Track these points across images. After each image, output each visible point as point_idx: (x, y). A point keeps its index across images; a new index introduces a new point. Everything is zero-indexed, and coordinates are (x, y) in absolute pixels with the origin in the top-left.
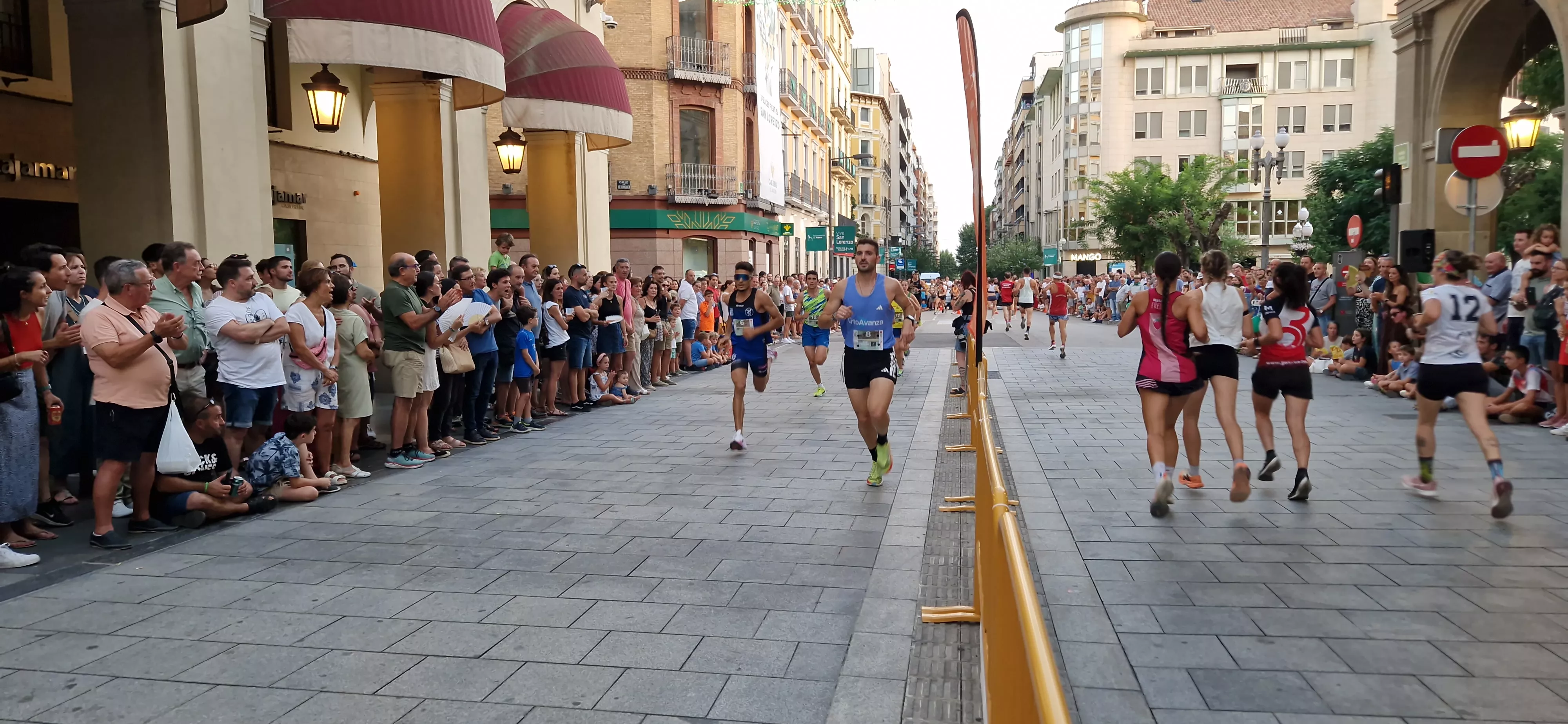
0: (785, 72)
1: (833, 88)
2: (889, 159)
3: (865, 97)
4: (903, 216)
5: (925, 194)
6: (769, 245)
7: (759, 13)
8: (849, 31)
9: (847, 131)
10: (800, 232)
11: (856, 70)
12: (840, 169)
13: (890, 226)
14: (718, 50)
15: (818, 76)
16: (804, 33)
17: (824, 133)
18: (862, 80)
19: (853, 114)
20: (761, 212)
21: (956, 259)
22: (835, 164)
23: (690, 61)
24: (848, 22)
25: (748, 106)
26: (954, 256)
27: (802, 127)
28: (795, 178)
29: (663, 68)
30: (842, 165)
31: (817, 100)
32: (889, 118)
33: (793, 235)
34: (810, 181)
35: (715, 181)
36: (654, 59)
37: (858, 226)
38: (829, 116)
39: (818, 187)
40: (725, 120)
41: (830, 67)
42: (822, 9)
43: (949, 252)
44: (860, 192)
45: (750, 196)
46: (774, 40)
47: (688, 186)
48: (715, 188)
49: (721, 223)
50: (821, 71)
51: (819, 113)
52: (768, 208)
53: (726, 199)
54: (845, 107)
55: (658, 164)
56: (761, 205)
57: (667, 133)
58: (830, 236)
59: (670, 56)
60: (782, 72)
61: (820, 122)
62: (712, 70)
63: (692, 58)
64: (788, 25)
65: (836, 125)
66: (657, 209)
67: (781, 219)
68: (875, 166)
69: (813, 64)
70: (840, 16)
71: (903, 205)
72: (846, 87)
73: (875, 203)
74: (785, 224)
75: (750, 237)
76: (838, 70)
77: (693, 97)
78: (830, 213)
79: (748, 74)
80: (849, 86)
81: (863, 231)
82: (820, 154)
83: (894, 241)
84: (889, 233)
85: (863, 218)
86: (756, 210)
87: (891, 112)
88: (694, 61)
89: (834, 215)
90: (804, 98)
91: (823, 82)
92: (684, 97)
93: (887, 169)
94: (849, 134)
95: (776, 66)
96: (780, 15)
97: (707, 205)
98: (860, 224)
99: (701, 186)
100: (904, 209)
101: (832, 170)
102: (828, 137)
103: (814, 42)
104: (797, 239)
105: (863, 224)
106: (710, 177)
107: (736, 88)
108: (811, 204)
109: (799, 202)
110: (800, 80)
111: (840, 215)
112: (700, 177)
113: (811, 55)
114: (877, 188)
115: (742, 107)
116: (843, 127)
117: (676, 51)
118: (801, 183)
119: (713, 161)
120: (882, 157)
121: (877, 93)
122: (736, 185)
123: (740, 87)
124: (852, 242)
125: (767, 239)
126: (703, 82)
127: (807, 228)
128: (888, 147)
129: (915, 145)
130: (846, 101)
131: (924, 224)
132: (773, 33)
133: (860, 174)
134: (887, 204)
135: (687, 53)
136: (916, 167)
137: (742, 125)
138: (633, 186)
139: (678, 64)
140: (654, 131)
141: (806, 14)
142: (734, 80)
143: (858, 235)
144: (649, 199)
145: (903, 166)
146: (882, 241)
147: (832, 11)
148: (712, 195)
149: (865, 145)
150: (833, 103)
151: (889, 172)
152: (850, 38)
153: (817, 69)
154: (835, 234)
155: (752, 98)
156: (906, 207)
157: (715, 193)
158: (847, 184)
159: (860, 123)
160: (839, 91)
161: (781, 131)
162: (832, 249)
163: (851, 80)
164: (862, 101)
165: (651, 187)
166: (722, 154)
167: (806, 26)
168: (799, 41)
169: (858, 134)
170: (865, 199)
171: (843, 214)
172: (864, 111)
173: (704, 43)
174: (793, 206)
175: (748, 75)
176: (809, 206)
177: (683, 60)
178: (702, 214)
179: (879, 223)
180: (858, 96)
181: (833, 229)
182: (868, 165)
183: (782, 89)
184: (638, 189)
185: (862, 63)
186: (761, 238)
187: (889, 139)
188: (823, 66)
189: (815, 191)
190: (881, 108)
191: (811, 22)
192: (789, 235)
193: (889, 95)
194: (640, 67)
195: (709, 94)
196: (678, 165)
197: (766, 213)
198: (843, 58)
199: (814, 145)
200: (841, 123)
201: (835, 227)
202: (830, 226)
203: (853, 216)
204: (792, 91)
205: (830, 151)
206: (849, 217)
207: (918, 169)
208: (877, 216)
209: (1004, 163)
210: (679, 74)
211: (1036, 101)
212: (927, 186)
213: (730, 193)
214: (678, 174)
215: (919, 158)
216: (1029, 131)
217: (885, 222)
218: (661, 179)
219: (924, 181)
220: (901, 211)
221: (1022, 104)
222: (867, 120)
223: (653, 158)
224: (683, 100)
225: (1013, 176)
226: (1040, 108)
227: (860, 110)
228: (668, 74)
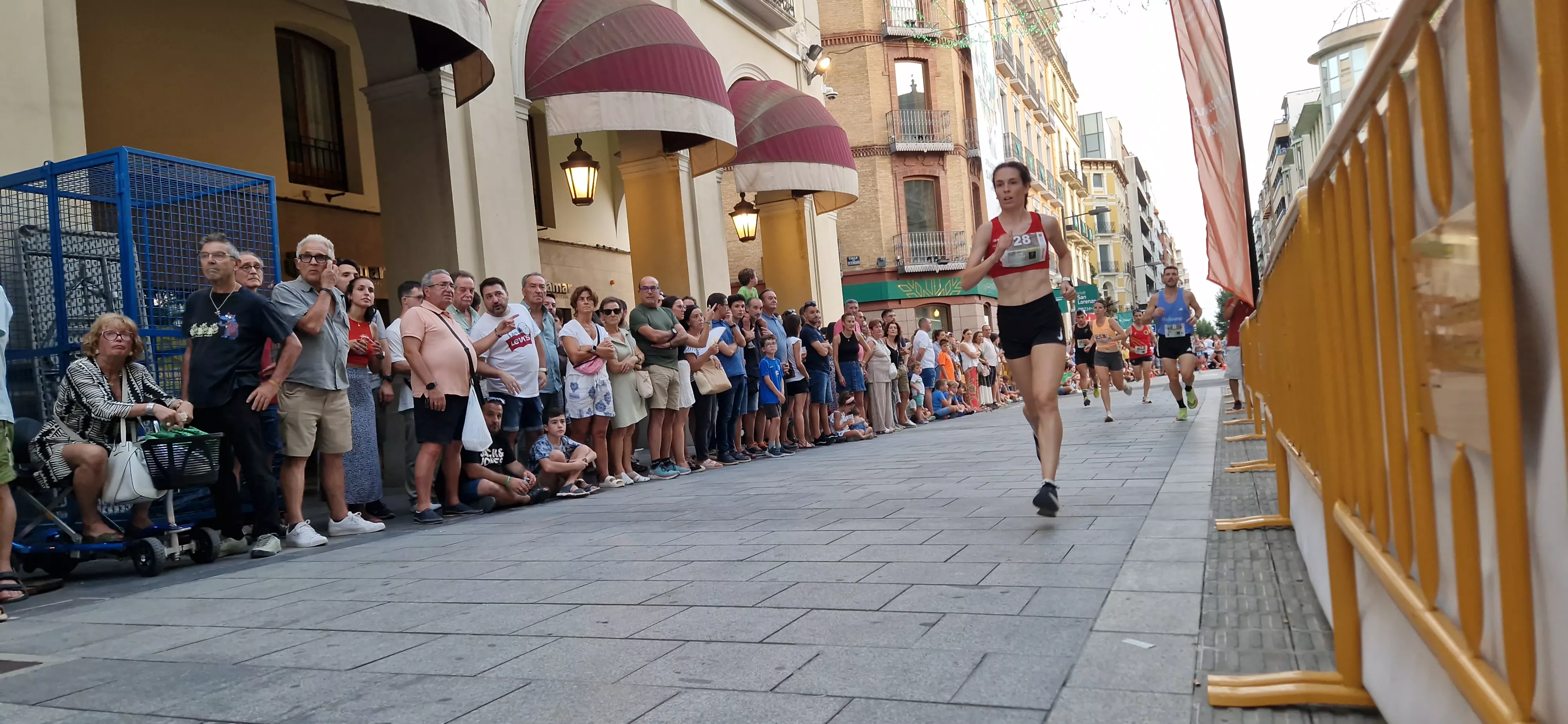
0: (1008, 136)
1: (1060, 152)
2: (1129, 224)
3: (1096, 163)
4: (1150, 283)
7: (978, 79)
8: (1074, 95)
9: (1079, 195)
11: (1084, 135)
12: (1075, 233)
13: (1136, 293)
14: (938, 119)
15: (1044, 140)
16: (1026, 97)
17: (1055, 196)
18: (1092, 145)
21: (1215, 327)
23: (911, 132)
24: (1072, 85)
25: (973, 171)
26: (1213, 324)
29: (885, 144)
30: (1077, 229)
31: (1045, 164)
32: (1125, 181)
35: (944, 247)
36: (874, 135)
38: (1059, 180)
40: (950, 186)
41: (1056, 130)
42: (1043, 74)
43: (1207, 321)
44: (1099, 261)
46: (995, 103)
47: (917, 255)
48: (944, 254)
49: (952, 289)
50: (1047, 135)
53: (956, 264)
54: (1076, 170)
55: (885, 236)
57: (893, 205)
59: (891, 130)
60: (1006, 136)
61: (1049, 186)
62: (933, 139)
63: (912, 129)
64: (1008, 90)
65: (1068, 189)
66: (888, 280)
68: (1113, 231)
69: (1037, 128)
70: (1062, 80)
71: (1149, 269)
72: (1074, 147)
73: (1117, 270)
75: (984, 300)
76: (1065, 134)
77: (917, 168)
79: (971, 143)
80: (1078, 150)
84: (1136, 301)
85: (1105, 287)
87: (1126, 176)
88: (915, 132)
91: (1050, 146)
92: (907, 168)
93: (1128, 234)
94: (1082, 199)
95: (999, 131)
96: (1000, 82)
97: (937, 272)
99: (930, 254)
100: (1151, 275)
101: (1067, 235)
102: (1059, 201)
103: (1037, 106)
105: (1106, 293)
106: (939, 244)
107: (960, 154)
110: (1025, 143)
112: (928, 244)
113: (1035, 120)
114: (1118, 254)
115: (966, 172)
116: (1075, 191)
117: (896, 125)
119: (939, 226)
120: (1121, 222)
121: (1109, 158)
122: (966, 250)
123: (963, 152)
126: (926, 151)
128: (1127, 211)
129: (1157, 208)
130: (1076, 165)
132: (994, 98)
133: (1098, 241)
134: (1131, 270)
135: (907, 126)
136: (1160, 232)
137: (968, 191)
138: (862, 261)
139: (900, 137)
140: (880, 205)
141: (1027, 79)
142: (957, 146)
144: (879, 272)
145: (1145, 231)
147: (1054, 76)
148: (942, 261)
150: (1062, 167)
151: (1130, 238)
152: (1075, 101)
153: (1042, 133)
155: (976, 163)
156: (1151, 272)
157: (945, 259)
158: (1084, 249)
159: (1093, 189)
160: (1067, 154)
163: (1080, 144)
164: (1094, 167)
165: (880, 260)
166: (949, 221)
167: (1027, 90)
168: (1021, 106)
169: (1091, 200)
170: (1105, 266)
171: (1083, 279)
172: (1096, 176)
173: (924, 113)
175: (971, 140)
177: (904, 133)
178: (933, 281)
179: (1124, 291)
180: (1089, 163)
182: (1105, 232)
184: (867, 264)
185: (1091, 129)
187: (1127, 203)
188: (1049, 131)
190: (1115, 171)
191: (1032, 86)
193: (1123, 159)
194: (860, 145)
195: (932, 163)
196: (905, 235)
198: (1069, 122)
200: (1072, 187)
203: (1093, 282)
206: (1089, 282)
207: (1163, 233)
208: (1121, 284)
209: (1262, 216)
210: (900, 147)
211: (1293, 142)
212: (1174, 253)
213: (961, 258)
214: (906, 244)
215: (1162, 222)
216: (1287, 176)
217: (1130, 290)
218: (889, 251)
219: (1171, 246)
220: (1148, 278)
221: (1277, 149)
222: (1101, 185)
223: (880, 231)
224: (906, 172)
225: (1274, 228)
226: (1299, 149)
227: (1092, 175)
228: (890, 148)
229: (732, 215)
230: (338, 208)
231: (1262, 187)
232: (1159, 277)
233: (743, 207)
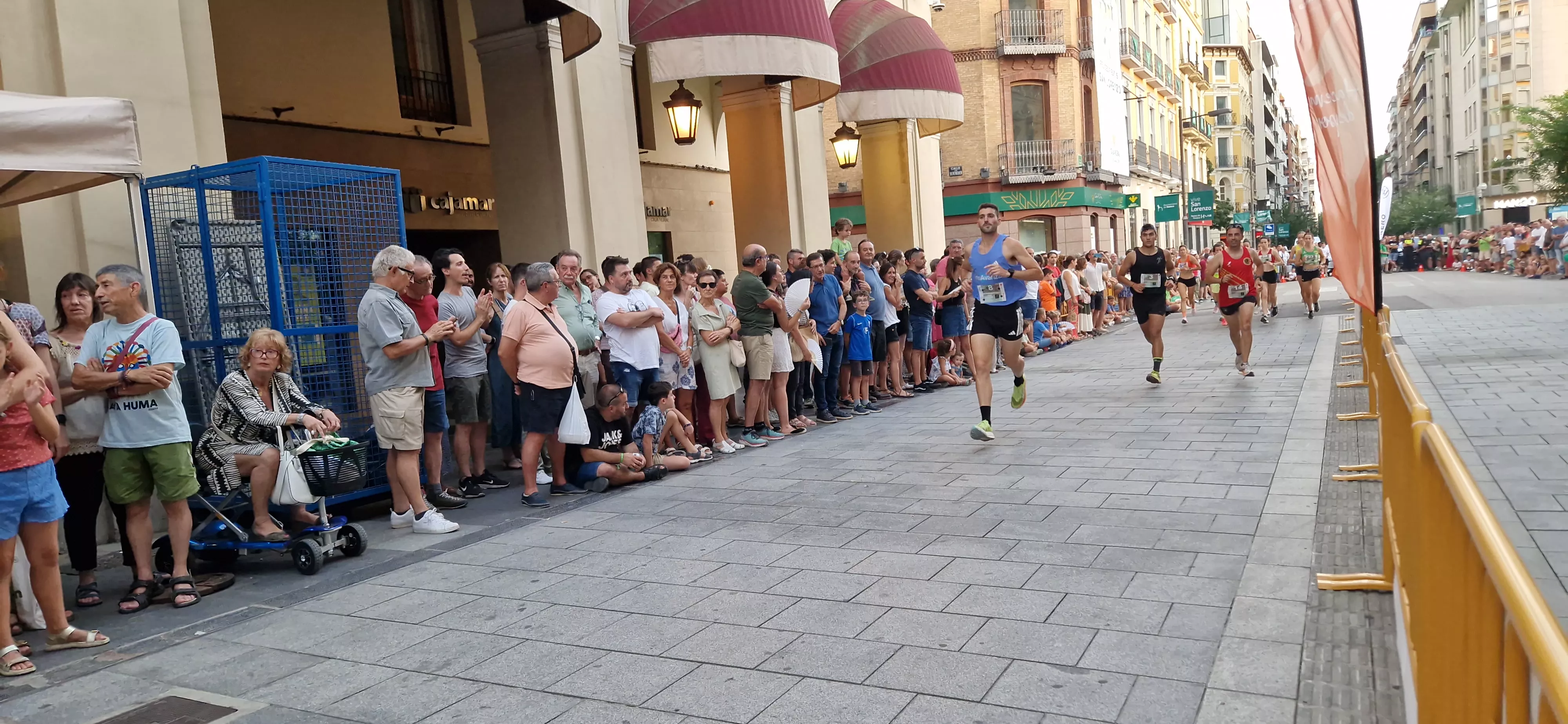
0: (1125, 32)
1: (1181, 43)
2: (1252, 115)
3: (1219, 49)
4: (1270, 177)
5: (1297, 150)
6: (1113, 219)
9: (1199, 88)
10: (1148, 203)
11: (1207, 21)
12: (1192, 131)
13: (1255, 189)
14: (1051, 19)
15: (1165, 31)
17: (1173, 92)
18: (1216, 29)
19: (1206, 69)
20: (1102, 185)
22: (1187, 125)
23: (1021, 34)
25: (1085, 73)
27: (1147, 89)
28: (1140, 145)
29: (993, 46)
30: (1194, 126)
31: (1163, 57)
32: (1249, 68)
33: (1140, 206)
34: (1158, 147)
35: (1051, 156)
36: (982, 38)
37: (1216, 192)
38: (1178, 73)
39: (1167, 152)
40: (1059, 91)
41: (1177, 20)
44: (1217, 155)
45: (1090, 168)
47: (1022, 165)
48: (1051, 163)
49: (1059, 200)
50: (1167, 25)
51: (1166, 72)
52: (1111, 179)
53: (1064, 174)
54: (1197, 62)
55: (990, 146)
56: (1103, 177)
57: (999, 113)
58: (1184, 205)
59: (999, 30)
60: (1122, 32)
61: (1167, 81)
62: (1044, 41)
63: (1023, 30)
65: (1187, 82)
66: (991, 191)
67: (1126, 191)
68: (1234, 123)
69: (1157, 19)
71: (1271, 163)
72: (1198, 40)
73: (1236, 165)
74: (1131, 196)
75: (1091, 212)
76: (1186, 23)
77: (1025, 72)
78: (1182, 179)
79: (1084, 39)
80: (1200, 39)
81: (1223, 197)
82: (1168, 117)
83: (1261, 204)
84: (1254, 197)
85: (1222, 183)
86: (1098, 182)
87: (1252, 62)
88: (1024, 34)
89: (1188, 181)
90: (1148, 57)
91: (1170, 37)
92: (1015, 73)
93: (1250, 125)
94: (1202, 91)
95: (1115, 26)
97: (1043, 182)
98: (1218, 189)
99: (1037, 164)
100: (1272, 168)
101: (1184, 132)
102: (1177, 97)
104: (1145, 211)
105: (1222, 190)
106: (1046, 153)
107: (1072, 55)
108: (1161, 172)
109: (1146, 170)
110: (1143, 38)
111: (1194, 181)
112: (1035, 154)
114: (1239, 147)
115: (1078, 76)
116: (1195, 84)
117: (1005, 26)
118: (1148, 150)
119: (1048, 135)
120: (1243, 112)
121: (1234, 43)
122: (1075, 159)
123: (1075, 54)
124: (1209, 208)
125: (1111, 213)
126: (1035, 54)
127: (1156, 198)
128: (1250, 101)
129: (1283, 95)
130: (1197, 56)
131: (1298, 184)
133: (1217, 134)
134: (1251, 165)
135: (1016, 27)
136: (1285, 120)
137: (1079, 94)
138: (964, 171)
139: (1008, 39)
140: (986, 111)
142: (1069, 47)
143: (1217, 202)
144: (982, 183)
145: (1269, 121)
146: (1246, 205)
148: (1048, 172)
149: (1221, 101)
150: (1182, 60)
151: (1252, 128)
153: (1162, 23)
154: (1189, 202)
155: (1089, 64)
156: (1273, 166)
157: (1052, 169)
158: (1201, 146)
159: (1214, 78)
160: (1189, 45)
161: (1124, 96)
162: (1186, 218)
163: (1203, 32)
164: (1217, 53)
165: (983, 170)
166: (1057, 128)
169: (1212, 90)
170: (1223, 161)
171: (1198, 179)
172: (1219, 64)
173: (1035, 13)
174: (1139, 176)
176: (1158, 174)
177: (1013, 34)
178: (1038, 192)
179: (1242, 187)
180: (1212, 49)
181: (1186, 196)
182: (1226, 124)
183: (1123, 51)
184: (970, 174)
185: (1215, 12)
186: (1104, 212)
187: (1251, 92)
188: (1169, 20)
189: (1165, 157)
190: (1239, 58)
192: (1135, 208)
193: (1249, 43)
194: (966, 48)
195: (1042, 66)
196: (1011, 144)
197: (1108, 185)
198: (1192, 9)
199: (1162, 107)
200: (1192, 80)
201: (1189, 194)
202: (1183, 193)
203: (1209, 181)
204: (1134, 51)
205: (1180, 111)
206: (1205, 182)
207: (1288, 121)
208: (1239, 179)
209: (1399, 103)
210: (1009, 50)
211: (1440, 25)
212: (1300, 141)
213: (1068, 168)
214: (1011, 154)
215: (1288, 110)
216: (1431, 61)
217: (1249, 186)
218: (993, 161)
219: (1296, 135)
220: (1268, 171)
221: (1422, 31)
222: (1223, 74)
223: (984, 140)
224: (1014, 76)
225: (1412, 117)
226: (1446, 33)
227: (1214, 63)
228: (997, 52)
229: (833, 140)
230: (447, 141)
231: (1402, 71)
232: (1281, 169)
233: (844, 132)
